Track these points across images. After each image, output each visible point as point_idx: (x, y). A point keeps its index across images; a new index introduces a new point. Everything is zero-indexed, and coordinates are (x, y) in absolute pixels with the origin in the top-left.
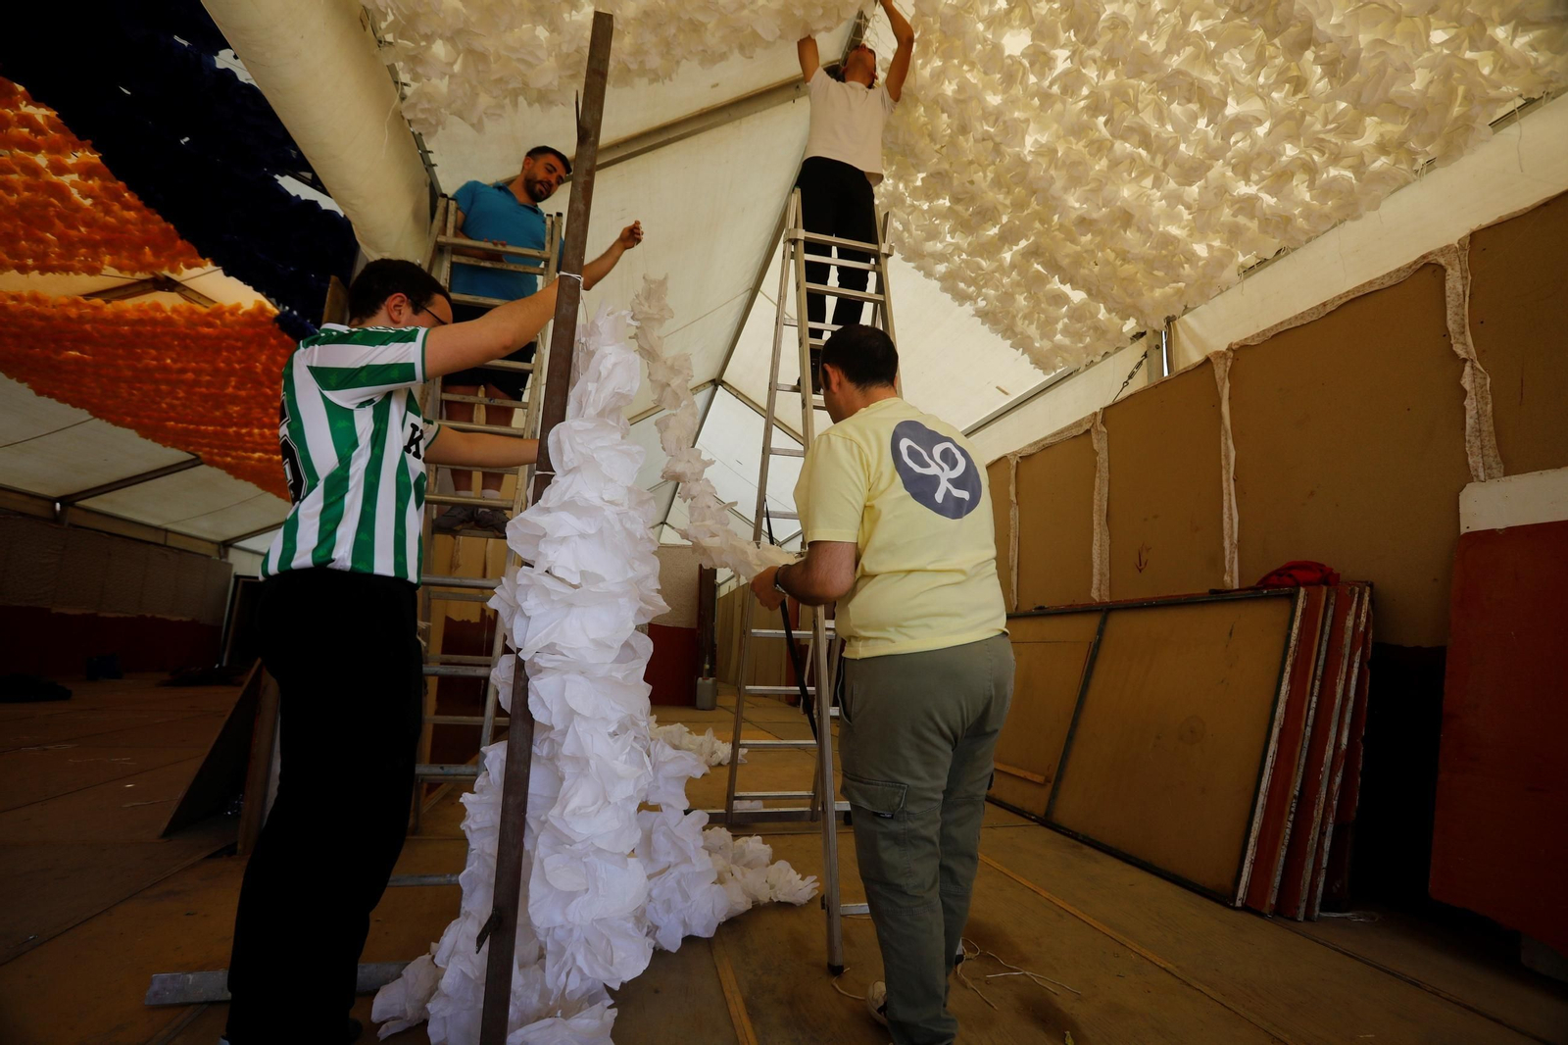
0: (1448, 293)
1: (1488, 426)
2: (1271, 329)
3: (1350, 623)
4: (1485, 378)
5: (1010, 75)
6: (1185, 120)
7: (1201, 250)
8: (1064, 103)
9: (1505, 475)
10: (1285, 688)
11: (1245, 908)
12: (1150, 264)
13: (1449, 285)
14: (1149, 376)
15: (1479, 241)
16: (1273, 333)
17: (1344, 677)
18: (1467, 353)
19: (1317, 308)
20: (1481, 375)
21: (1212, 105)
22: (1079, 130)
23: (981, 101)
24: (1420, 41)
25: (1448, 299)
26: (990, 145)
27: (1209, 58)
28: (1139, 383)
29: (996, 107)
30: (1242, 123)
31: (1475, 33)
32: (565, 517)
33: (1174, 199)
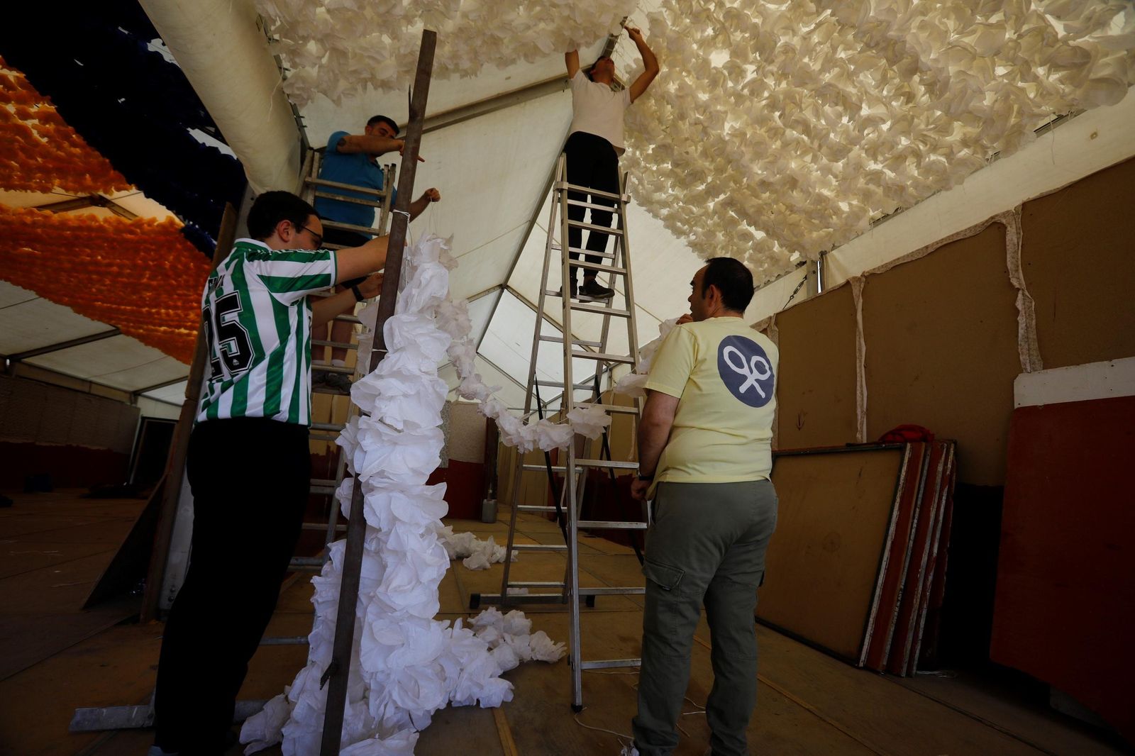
0: (1008, 243)
1: (1033, 335)
2: (891, 263)
3: (940, 468)
4: (1031, 302)
5: (715, 81)
6: (834, 118)
7: (844, 206)
8: (751, 101)
9: (1044, 369)
10: (896, 513)
11: (866, 668)
12: (809, 215)
13: (1008, 238)
14: (808, 291)
15: (1031, 210)
16: (892, 266)
17: (935, 506)
18: (1020, 284)
19: (922, 249)
20: (1029, 300)
21: (852, 108)
22: (761, 121)
23: (695, 97)
24: (988, 72)
25: (1008, 247)
26: (700, 127)
27: (850, 76)
28: (801, 297)
29: (705, 102)
30: (872, 122)
31: (1024, 70)
32: (394, 382)
33: (826, 171)
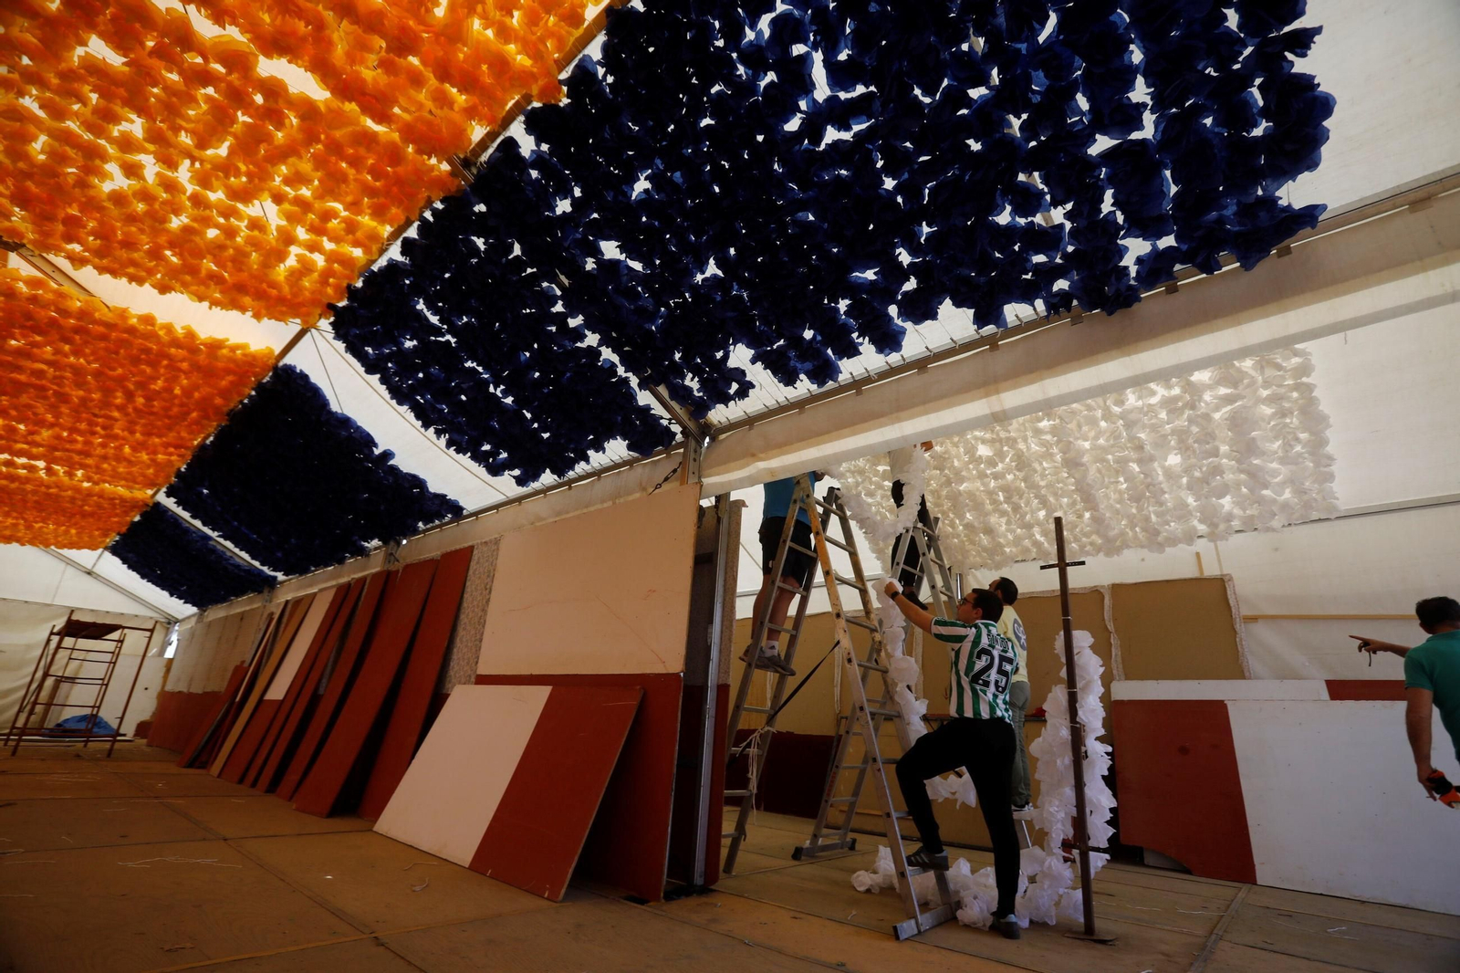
0: (1105, 602)
1: (1119, 660)
2: (1027, 593)
4: (1118, 641)
7: (1008, 550)
9: (1125, 680)
12: (985, 549)
13: (1105, 600)
15: (1117, 588)
18: (1111, 630)
20: (1117, 639)
22: (991, 493)
23: (953, 462)
25: (1104, 607)
31: (1132, 525)
